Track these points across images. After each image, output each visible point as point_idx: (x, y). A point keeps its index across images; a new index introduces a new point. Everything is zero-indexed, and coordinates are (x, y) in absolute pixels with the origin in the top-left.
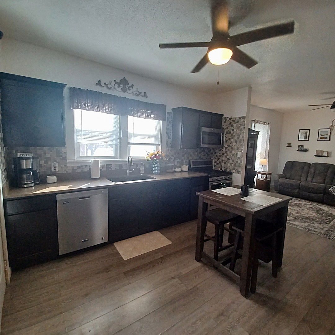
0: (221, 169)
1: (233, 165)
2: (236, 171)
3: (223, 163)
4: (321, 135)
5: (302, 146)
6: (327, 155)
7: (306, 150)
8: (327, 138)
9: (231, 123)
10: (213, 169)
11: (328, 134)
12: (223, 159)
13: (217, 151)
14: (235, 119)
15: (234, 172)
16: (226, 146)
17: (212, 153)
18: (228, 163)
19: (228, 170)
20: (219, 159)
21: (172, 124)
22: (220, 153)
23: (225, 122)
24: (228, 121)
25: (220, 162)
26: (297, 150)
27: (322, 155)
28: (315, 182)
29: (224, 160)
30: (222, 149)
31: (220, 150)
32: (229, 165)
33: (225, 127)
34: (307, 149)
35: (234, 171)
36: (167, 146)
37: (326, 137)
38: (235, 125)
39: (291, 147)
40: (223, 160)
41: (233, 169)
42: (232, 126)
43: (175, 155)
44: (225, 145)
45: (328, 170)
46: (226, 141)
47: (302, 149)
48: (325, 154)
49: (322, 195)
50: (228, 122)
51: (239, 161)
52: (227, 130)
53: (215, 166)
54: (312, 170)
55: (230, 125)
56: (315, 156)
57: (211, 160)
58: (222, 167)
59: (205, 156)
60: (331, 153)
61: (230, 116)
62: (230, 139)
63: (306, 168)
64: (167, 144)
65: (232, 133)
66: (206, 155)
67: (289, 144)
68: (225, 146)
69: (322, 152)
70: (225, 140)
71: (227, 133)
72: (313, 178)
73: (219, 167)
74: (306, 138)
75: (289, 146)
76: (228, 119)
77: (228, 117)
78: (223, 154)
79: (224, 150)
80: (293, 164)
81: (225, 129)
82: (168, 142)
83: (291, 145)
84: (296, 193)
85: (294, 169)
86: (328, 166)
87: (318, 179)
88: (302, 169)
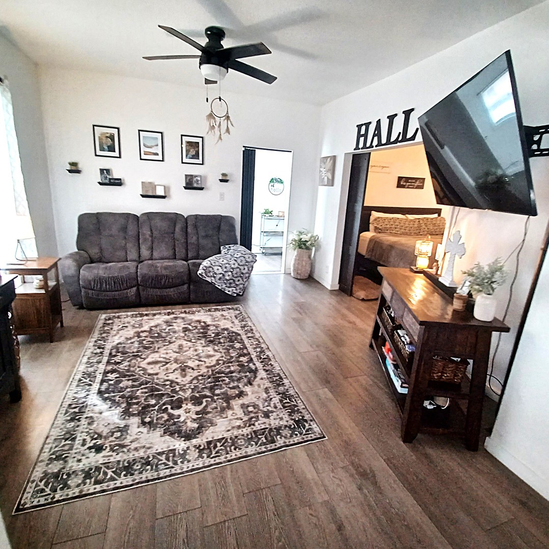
4: (144, 145)
5: (108, 171)
6: (163, 195)
7: (118, 183)
8: (157, 154)
11: (157, 145)
26: (99, 183)
27: (154, 194)
34: (120, 179)
37: (154, 152)
39: (78, 172)
45: (175, 226)
47: (110, 179)
48: (160, 191)
49: (186, 286)
54: (146, 231)
56: (143, 196)
60: (169, 188)
63: (131, 228)
67: (73, 164)
69: (153, 186)
72: (152, 249)
74: (114, 151)
75: (74, 169)
80: (98, 220)
83: (80, 167)
84: (134, 298)
85: (106, 233)
86: (173, 218)
87: (162, 250)
88: (124, 229)
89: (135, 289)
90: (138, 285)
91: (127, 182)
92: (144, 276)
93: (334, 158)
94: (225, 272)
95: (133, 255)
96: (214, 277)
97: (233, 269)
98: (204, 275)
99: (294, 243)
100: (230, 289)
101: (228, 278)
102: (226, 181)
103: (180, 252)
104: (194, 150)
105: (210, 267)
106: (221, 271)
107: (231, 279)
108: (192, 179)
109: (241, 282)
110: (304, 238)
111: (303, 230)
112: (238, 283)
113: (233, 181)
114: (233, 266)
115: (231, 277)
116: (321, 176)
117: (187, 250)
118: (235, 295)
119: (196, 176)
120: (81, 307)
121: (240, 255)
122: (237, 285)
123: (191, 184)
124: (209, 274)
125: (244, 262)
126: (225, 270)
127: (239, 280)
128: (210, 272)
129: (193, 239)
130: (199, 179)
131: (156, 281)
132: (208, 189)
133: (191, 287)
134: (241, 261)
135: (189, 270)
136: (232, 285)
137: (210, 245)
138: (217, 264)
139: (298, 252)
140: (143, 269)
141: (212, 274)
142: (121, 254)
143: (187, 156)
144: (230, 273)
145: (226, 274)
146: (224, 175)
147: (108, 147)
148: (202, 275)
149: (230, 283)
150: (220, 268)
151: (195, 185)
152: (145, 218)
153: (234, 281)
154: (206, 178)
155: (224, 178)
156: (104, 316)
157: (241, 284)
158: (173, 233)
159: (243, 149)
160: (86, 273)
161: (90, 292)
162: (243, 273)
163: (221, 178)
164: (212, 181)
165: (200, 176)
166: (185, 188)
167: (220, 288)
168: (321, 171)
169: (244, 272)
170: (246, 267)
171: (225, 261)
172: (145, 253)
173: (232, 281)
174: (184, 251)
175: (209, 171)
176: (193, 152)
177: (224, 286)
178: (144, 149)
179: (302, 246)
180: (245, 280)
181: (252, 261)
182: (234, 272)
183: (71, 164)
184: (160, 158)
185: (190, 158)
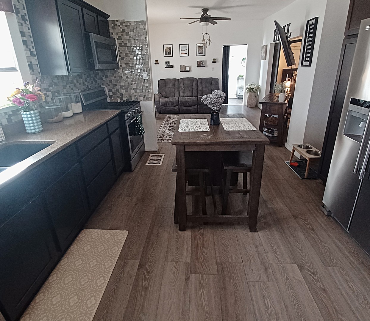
0: (122, 99)
1: (138, 91)
2: (144, 97)
3: (123, 91)
4: (182, 50)
5: (168, 62)
7: (172, 67)
8: (186, 53)
9: (124, 31)
10: (108, 101)
11: (186, 50)
12: (122, 84)
13: (109, 74)
14: (130, 24)
15: (141, 100)
16: (124, 65)
17: (101, 79)
18: (131, 89)
19: (133, 99)
20: (115, 86)
21: (28, 23)
22: (115, 77)
23: (114, 28)
24: (119, 26)
25: (118, 90)
26: (165, 67)
27: (185, 70)
28: (186, 96)
29: (124, 86)
30: (118, 71)
31: (115, 72)
32: (132, 91)
33: (116, 37)
34: (172, 65)
35: (142, 98)
36: (33, 71)
37: (185, 52)
38: (131, 34)
39: (158, 64)
40: (121, 87)
41: (140, 96)
42: (127, 34)
43: (51, 88)
44: (121, 64)
45: (193, 83)
46: (122, 58)
47: (169, 65)
48: (187, 69)
49: (196, 106)
50: (120, 28)
51: (146, 85)
52: (120, 41)
53: (110, 97)
54: (182, 85)
55: (124, 33)
56: (181, 71)
57: (102, 89)
58: (122, 96)
59: (92, 83)
60: (191, 67)
61: (121, 19)
62: (127, 55)
63: (177, 85)
64: (31, 66)
65: (129, 45)
66: (94, 82)
67: (157, 61)
68: (121, 66)
69: (185, 67)
70: (120, 56)
71: (121, 45)
72: (184, 92)
73: (118, 97)
74: (171, 54)
76: (118, 24)
77: (117, 21)
78: (121, 78)
79: (121, 71)
80: (165, 82)
81: (116, 39)
82: (31, 62)
83: (159, 62)
84: (177, 110)
85: (168, 86)
86: (192, 80)
87: (188, 93)
88: (174, 85)
89: (178, 106)
90: (179, 105)
91: (175, 66)
92: (181, 102)
94: (212, 100)
95: (177, 95)
96: (207, 102)
97: (215, 99)
98: (203, 101)
99: (248, 89)
100: (214, 108)
101: (213, 103)
102: (215, 62)
104: (201, 50)
105: (206, 98)
106: (210, 100)
107: (214, 103)
108: (200, 62)
109: (219, 105)
110: (252, 86)
111: (253, 84)
112: (217, 105)
113: (218, 62)
114: (215, 98)
115: (214, 102)
116: (262, 55)
117: (198, 93)
118: (216, 110)
119: (202, 61)
120: (160, 113)
121: (218, 93)
122: (216, 106)
123: (200, 65)
124: (205, 101)
126: (212, 99)
127: (217, 104)
128: (205, 100)
129: (200, 88)
130: (203, 62)
131: (185, 104)
132: (207, 66)
133: (198, 106)
134: (219, 96)
135: (198, 100)
137: (207, 91)
138: (209, 97)
139: (249, 94)
140: (181, 99)
141: (206, 101)
142: (173, 94)
143: (198, 53)
144: (214, 101)
145: (212, 101)
146: (214, 59)
147: (168, 53)
148: (202, 102)
149: (214, 105)
150: (209, 99)
151: (202, 65)
152: (181, 80)
153: (215, 104)
154: (206, 61)
155: (214, 61)
156: (167, 116)
157: (219, 106)
158: (192, 86)
159: (223, 46)
160: (162, 100)
161: (163, 107)
162: (219, 101)
163: (213, 61)
164: (209, 63)
165: (204, 61)
166: (197, 67)
167: (209, 107)
168: (261, 53)
169: (220, 100)
170: (221, 99)
171: (212, 96)
172: (181, 94)
173: (214, 104)
174: (196, 93)
175: (207, 58)
176: (200, 51)
177: (211, 106)
178: (181, 52)
179: (251, 91)
180: (220, 104)
181: (223, 96)
182: (216, 100)
183: (156, 61)
184: (187, 55)
185: (199, 53)
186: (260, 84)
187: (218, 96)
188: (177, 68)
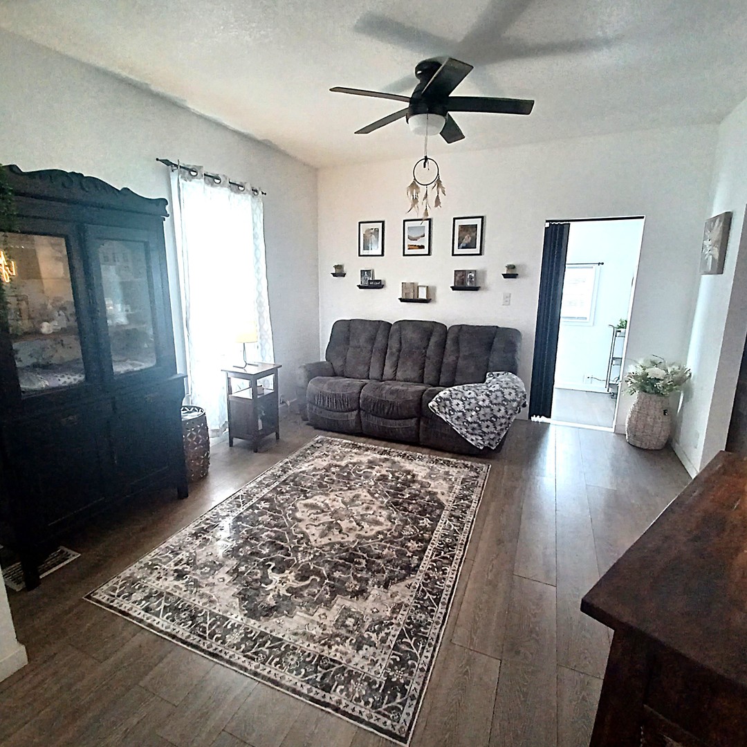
4: (409, 238)
5: (369, 272)
6: (425, 298)
7: (379, 285)
8: (422, 247)
11: (424, 236)
26: (359, 286)
27: (416, 298)
28: (401, 379)
34: (380, 281)
37: (420, 245)
39: (344, 275)
45: (429, 340)
47: (369, 281)
48: (422, 295)
49: (414, 420)
54: (394, 344)
56: (402, 300)
60: (434, 289)
63: (380, 339)
67: (339, 267)
69: (416, 288)
72: (396, 366)
75: (339, 272)
80: (349, 328)
83: (345, 269)
84: (354, 424)
85: (354, 343)
86: (429, 329)
87: (407, 369)
88: (372, 340)
89: (355, 413)
90: (360, 409)
91: (388, 283)
92: (365, 399)
93: (728, 218)
94: (468, 410)
95: (374, 373)
96: (450, 415)
97: (480, 407)
98: (437, 408)
99: (634, 379)
100: (474, 437)
101: (470, 419)
102: (514, 276)
103: (429, 375)
104: (469, 236)
105: (448, 399)
106: (461, 407)
107: (475, 423)
108: (466, 275)
109: (493, 429)
110: (655, 371)
111: (658, 360)
112: (485, 430)
113: (524, 276)
114: (481, 403)
115: (475, 418)
116: (704, 255)
118: (482, 448)
119: (469, 272)
120: (310, 423)
122: (484, 433)
123: (465, 283)
124: (444, 410)
125: (500, 400)
126: (467, 407)
127: (488, 427)
128: (445, 406)
129: (449, 359)
130: (473, 275)
131: (379, 407)
132: (486, 289)
133: (422, 423)
134: (497, 397)
135: (422, 400)
136: (476, 432)
138: (459, 396)
139: (639, 397)
140: (367, 390)
141: (447, 410)
143: (459, 246)
144: (474, 413)
145: (468, 414)
146: (512, 267)
147: (372, 245)
148: (434, 410)
149: (473, 429)
150: (461, 403)
151: (469, 284)
152: (397, 327)
153: (480, 425)
154: (484, 273)
155: (509, 273)
156: (319, 438)
157: (492, 433)
158: (426, 348)
159: (547, 225)
160: (313, 387)
161: (314, 407)
162: (495, 417)
163: (505, 273)
164: (493, 277)
165: (476, 272)
166: (454, 288)
167: (459, 432)
168: (704, 246)
169: (499, 415)
170: (503, 409)
171: (473, 394)
172: (388, 370)
173: (476, 425)
174: (434, 373)
175: (489, 264)
176: (467, 239)
177: (464, 430)
178: (408, 242)
179: (648, 388)
180: (499, 428)
181: (514, 401)
182: (482, 412)
183: (336, 267)
184: (425, 251)
185: (463, 248)
186: (691, 364)
187: (492, 397)
188: (394, 291)
